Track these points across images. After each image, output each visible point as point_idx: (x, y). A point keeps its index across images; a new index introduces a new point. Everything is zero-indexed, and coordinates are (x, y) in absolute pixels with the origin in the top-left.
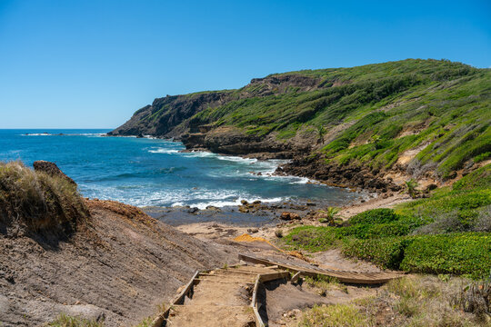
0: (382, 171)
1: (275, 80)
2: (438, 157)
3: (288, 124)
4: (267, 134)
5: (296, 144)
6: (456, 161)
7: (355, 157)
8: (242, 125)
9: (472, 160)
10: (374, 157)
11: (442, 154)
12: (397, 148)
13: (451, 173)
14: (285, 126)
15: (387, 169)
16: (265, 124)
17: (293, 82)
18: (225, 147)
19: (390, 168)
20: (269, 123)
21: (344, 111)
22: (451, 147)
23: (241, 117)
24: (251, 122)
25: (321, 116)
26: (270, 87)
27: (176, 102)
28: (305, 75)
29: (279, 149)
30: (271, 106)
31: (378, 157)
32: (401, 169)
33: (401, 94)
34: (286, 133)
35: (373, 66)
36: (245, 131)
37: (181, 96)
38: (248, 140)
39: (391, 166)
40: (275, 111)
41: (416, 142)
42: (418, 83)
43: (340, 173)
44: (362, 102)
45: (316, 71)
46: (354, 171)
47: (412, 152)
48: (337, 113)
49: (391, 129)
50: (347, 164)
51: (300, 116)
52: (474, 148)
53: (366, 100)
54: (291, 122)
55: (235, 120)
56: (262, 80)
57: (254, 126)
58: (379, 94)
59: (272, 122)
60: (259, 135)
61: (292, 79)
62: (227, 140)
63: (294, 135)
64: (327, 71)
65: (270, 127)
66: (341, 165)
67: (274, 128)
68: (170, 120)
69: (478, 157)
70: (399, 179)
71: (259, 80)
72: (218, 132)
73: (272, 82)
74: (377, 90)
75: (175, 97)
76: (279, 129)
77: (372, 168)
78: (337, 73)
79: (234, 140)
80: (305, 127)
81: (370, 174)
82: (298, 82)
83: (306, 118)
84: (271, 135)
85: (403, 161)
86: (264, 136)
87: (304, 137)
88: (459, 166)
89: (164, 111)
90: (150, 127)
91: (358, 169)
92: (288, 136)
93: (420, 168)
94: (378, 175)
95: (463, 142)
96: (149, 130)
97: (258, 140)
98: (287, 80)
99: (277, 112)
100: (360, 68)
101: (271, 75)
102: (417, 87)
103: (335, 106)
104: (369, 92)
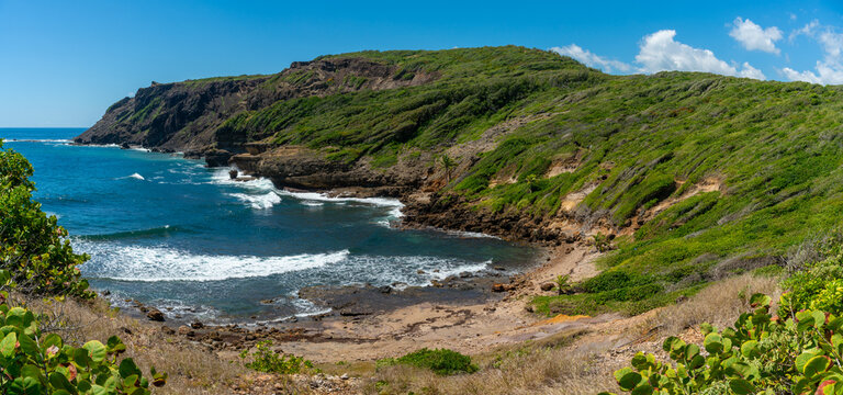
0: (546, 219)
1: (329, 65)
2: (608, 203)
3: (383, 145)
4: (357, 159)
5: (401, 175)
6: (630, 209)
7: (511, 202)
8: (316, 146)
9: (643, 207)
10: (533, 202)
11: (613, 200)
12: (558, 191)
13: (627, 221)
14: (380, 148)
15: (552, 217)
16: (350, 144)
17: (355, 69)
18: (296, 179)
19: (555, 215)
20: (357, 143)
21: (455, 127)
22: (619, 192)
23: (312, 132)
24: (329, 141)
25: (427, 134)
26: (321, 76)
27: (170, 94)
28: (373, 60)
29: (377, 183)
30: (354, 117)
31: (538, 202)
32: (568, 216)
33: (519, 103)
34: (383, 159)
35: (465, 51)
36: (324, 155)
37: (179, 85)
38: (331, 168)
39: (556, 213)
40: (360, 125)
41: (578, 184)
42: (536, 88)
43: (495, 223)
44: (475, 114)
45: (387, 53)
46: (512, 220)
47: (575, 196)
48: (447, 129)
49: (538, 163)
50: (502, 212)
51: (398, 132)
52: (644, 195)
53: (480, 112)
54: (387, 142)
55: (304, 138)
56: (307, 64)
57: (335, 148)
58: (494, 102)
59: (361, 141)
60: (345, 161)
61: (353, 64)
62: (299, 169)
63: (395, 161)
64: (403, 54)
65: (359, 149)
66: (496, 213)
67: (365, 151)
68: (167, 123)
69: (648, 204)
70: (569, 229)
71: (303, 64)
72: (280, 154)
73: (323, 68)
74: (493, 96)
75: (169, 87)
76: (372, 153)
77: (533, 216)
78: (417, 59)
79: (309, 169)
80: (407, 151)
81: (531, 223)
82: (363, 69)
83: (406, 135)
84: (362, 161)
85: (568, 206)
86: (353, 163)
87: (409, 165)
88: (633, 214)
89: (155, 107)
90: (134, 132)
91: (517, 218)
92: (387, 164)
93: (591, 215)
94: (541, 224)
95: (631, 187)
96: (135, 137)
97: (345, 169)
98: (346, 65)
99: (365, 126)
100: (449, 53)
101: (322, 57)
102: (536, 94)
103: (443, 119)
104: (482, 99)
